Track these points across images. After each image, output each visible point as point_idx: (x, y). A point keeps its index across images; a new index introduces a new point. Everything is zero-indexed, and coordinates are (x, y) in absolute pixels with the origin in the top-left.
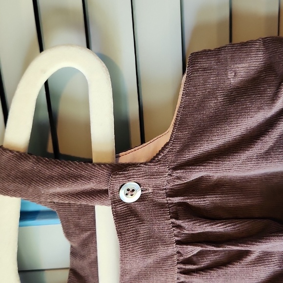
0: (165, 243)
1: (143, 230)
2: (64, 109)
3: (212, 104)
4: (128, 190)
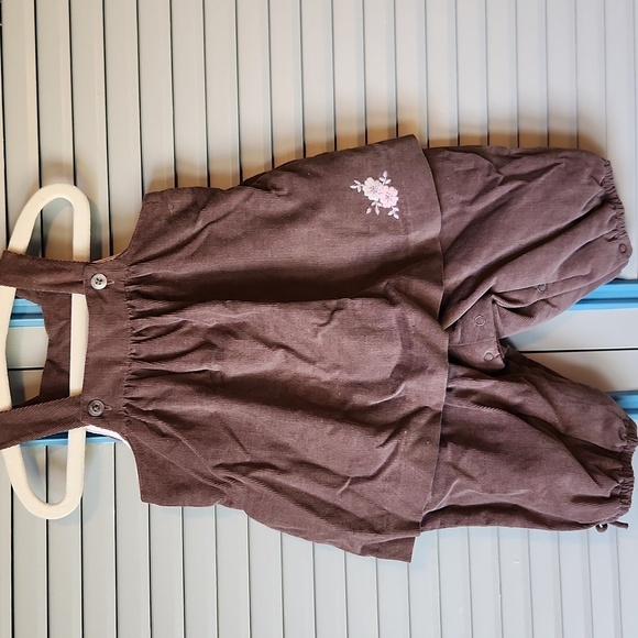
1: (107, 307)
2: (53, 234)
3: (158, 224)
4: (98, 279)
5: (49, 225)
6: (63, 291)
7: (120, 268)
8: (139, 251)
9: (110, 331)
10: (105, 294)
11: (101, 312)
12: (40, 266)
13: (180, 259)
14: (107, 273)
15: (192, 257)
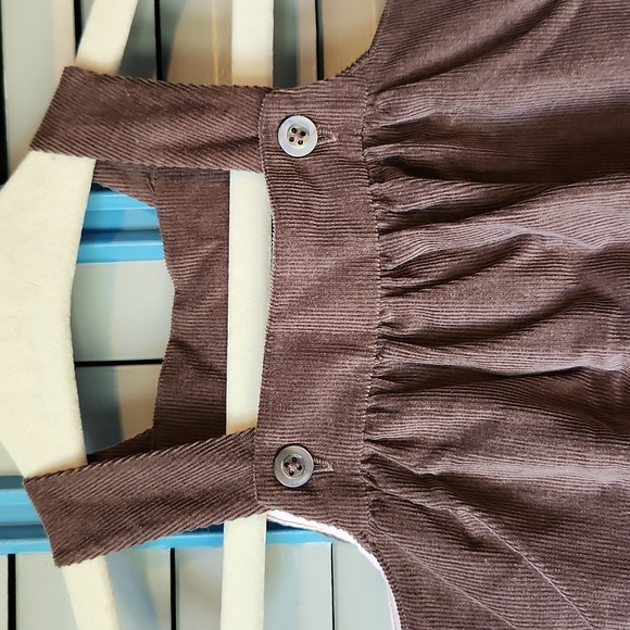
0: (359, 231)
4: (294, 130)
5: (174, 19)
6: (208, 164)
7: (352, 100)
8: (399, 55)
9: (329, 263)
10: (314, 167)
11: (305, 214)
12: (151, 102)
13: (512, 70)
14: (319, 113)
15: (541, 65)
